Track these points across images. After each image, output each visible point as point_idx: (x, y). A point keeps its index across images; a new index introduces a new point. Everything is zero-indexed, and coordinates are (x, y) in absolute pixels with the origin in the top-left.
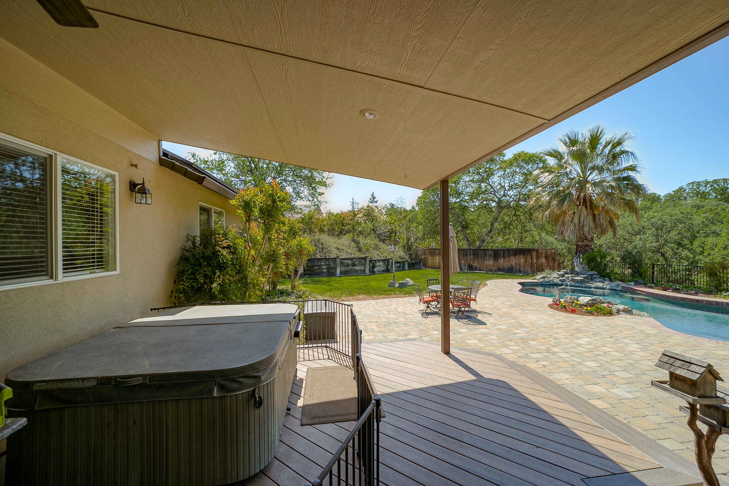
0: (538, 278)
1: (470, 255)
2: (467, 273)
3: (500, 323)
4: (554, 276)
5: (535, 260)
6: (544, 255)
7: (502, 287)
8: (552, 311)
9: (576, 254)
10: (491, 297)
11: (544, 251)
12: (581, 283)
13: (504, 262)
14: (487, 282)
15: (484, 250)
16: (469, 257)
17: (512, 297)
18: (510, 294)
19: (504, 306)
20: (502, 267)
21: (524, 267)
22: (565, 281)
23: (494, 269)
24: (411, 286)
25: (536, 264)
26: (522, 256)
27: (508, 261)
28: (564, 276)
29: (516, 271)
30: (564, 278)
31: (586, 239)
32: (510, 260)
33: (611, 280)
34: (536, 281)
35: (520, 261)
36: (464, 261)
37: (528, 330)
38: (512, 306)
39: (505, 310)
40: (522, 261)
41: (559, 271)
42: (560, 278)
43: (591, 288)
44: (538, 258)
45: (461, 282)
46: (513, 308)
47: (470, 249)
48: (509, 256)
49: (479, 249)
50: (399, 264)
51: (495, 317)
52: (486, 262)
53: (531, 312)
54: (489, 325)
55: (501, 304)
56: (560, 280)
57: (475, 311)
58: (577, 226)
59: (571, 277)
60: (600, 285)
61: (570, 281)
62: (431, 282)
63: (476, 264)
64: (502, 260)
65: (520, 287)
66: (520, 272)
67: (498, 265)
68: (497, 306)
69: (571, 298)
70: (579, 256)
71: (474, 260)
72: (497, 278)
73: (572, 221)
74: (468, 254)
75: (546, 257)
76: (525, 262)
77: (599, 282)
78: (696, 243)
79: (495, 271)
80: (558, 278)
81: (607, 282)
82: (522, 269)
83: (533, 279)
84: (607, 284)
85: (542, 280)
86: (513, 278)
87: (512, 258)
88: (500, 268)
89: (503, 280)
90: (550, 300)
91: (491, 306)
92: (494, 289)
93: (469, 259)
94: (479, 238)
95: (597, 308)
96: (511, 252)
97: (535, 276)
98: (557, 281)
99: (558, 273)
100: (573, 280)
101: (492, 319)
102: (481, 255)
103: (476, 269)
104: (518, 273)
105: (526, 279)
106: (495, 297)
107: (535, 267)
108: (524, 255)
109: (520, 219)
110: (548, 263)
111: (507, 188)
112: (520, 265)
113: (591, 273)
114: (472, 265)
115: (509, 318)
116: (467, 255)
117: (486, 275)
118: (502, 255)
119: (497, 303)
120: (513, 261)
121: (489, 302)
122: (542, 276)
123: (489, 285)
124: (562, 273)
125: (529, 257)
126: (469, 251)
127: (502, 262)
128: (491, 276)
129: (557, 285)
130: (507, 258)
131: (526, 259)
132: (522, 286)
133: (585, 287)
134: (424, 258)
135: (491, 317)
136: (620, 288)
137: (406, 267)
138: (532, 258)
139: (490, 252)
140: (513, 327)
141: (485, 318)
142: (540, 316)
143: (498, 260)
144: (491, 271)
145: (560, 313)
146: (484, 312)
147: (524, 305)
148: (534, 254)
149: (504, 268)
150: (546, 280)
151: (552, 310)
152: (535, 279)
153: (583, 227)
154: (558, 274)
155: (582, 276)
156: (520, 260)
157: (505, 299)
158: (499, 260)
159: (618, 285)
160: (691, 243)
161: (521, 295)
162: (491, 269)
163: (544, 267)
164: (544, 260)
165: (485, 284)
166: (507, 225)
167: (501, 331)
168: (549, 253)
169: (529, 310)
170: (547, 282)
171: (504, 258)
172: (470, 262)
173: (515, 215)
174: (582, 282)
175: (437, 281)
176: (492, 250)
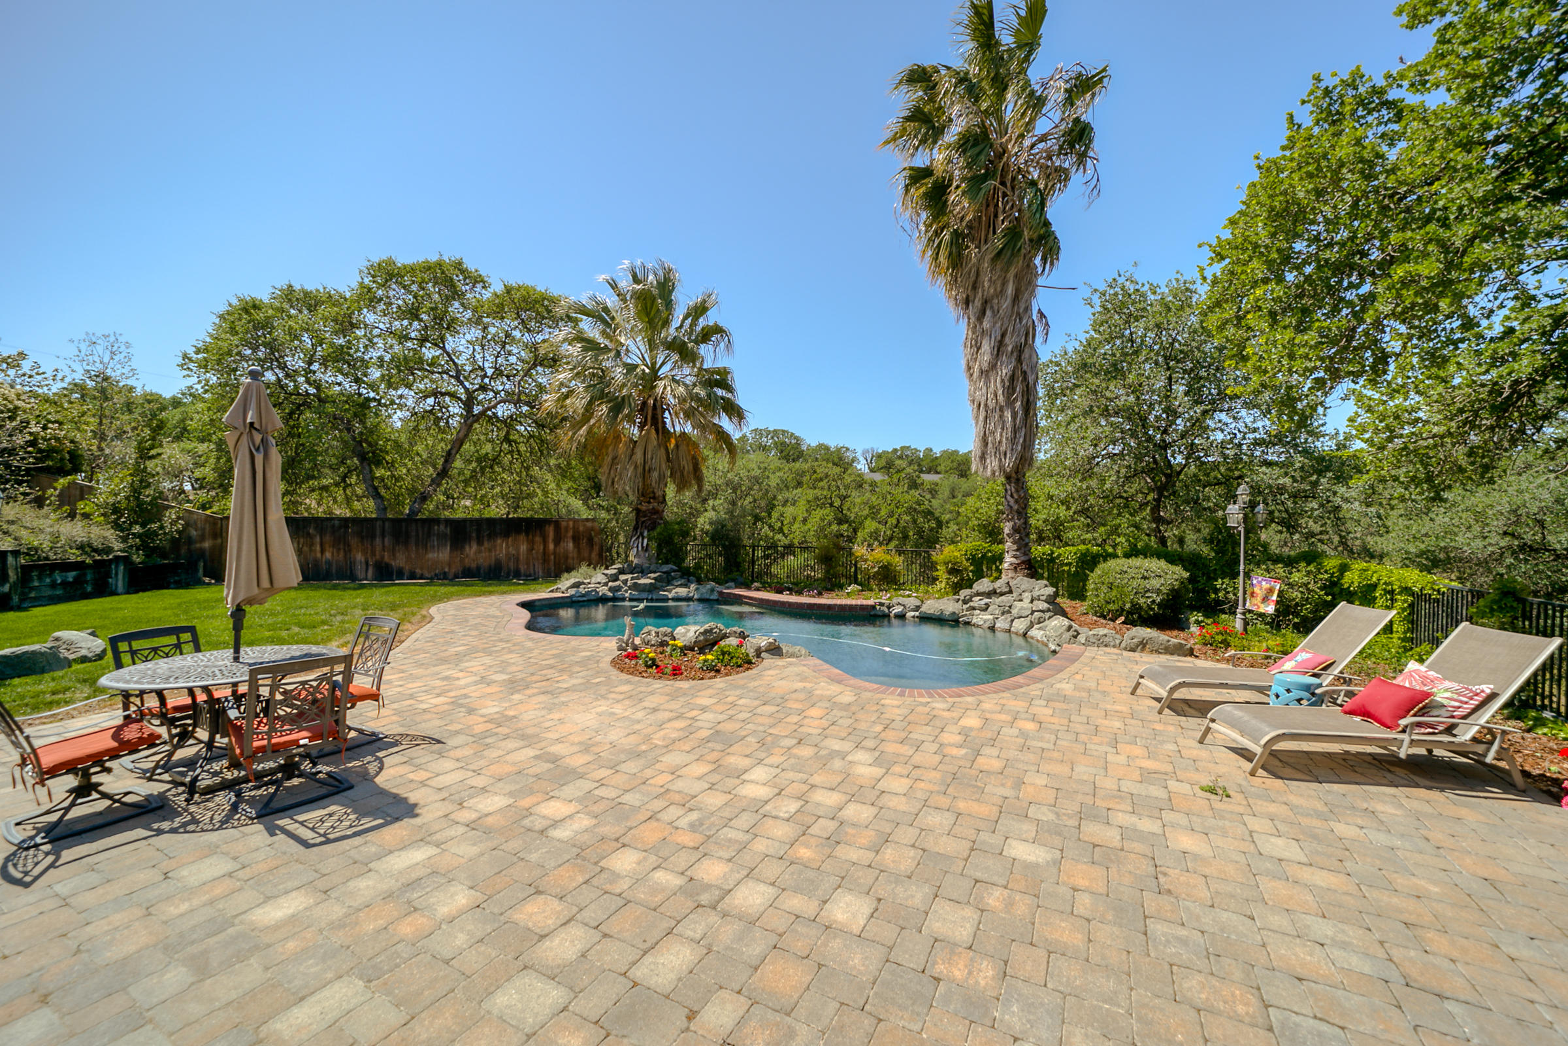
0: (563, 588)
1: (383, 536)
2: (371, 586)
3: (479, 782)
4: (596, 579)
5: (551, 546)
6: (570, 533)
7: (478, 621)
8: (629, 682)
9: (636, 529)
10: (444, 661)
11: (571, 523)
12: (650, 591)
13: (480, 552)
14: (433, 610)
15: (423, 521)
16: (378, 541)
17: (511, 652)
18: (501, 640)
19: (489, 690)
20: (474, 565)
21: (528, 564)
22: (618, 589)
23: (453, 571)
24: (84, 660)
25: (554, 553)
26: (522, 537)
27: (490, 550)
28: (617, 579)
29: (508, 575)
30: (617, 583)
31: (654, 498)
32: (495, 546)
33: (699, 581)
34: (560, 595)
35: (518, 550)
36: (364, 553)
37: (587, 785)
38: (513, 686)
39: (492, 708)
40: (524, 548)
41: (607, 568)
42: (610, 584)
43: (666, 600)
44: (557, 541)
45: (339, 618)
46: (518, 691)
47: (384, 520)
48: (492, 536)
49: (411, 519)
50: (73, 574)
51: (459, 753)
52: (430, 555)
53: (575, 696)
54: (431, 812)
55: (476, 683)
56: (610, 589)
57: (372, 742)
58: (640, 470)
59: (632, 579)
60: (682, 591)
61: (630, 588)
62: (136, 645)
63: (400, 560)
64: (475, 547)
65: (526, 615)
66: (517, 575)
67: (462, 561)
68: (466, 696)
69: (657, 633)
70: (642, 534)
71: (394, 550)
72: (461, 596)
73: (630, 458)
74: (378, 532)
75: (576, 539)
76: (530, 550)
77: (681, 586)
78: (775, 515)
79: (456, 576)
80: (606, 584)
81: (693, 586)
82: (523, 568)
83: (552, 591)
84: (691, 590)
85: (572, 592)
86: (504, 593)
87: (499, 541)
88: (469, 569)
89: (478, 599)
90: (609, 646)
91: (441, 699)
92: (452, 632)
93: (378, 548)
94: (411, 491)
95: (723, 653)
96: (498, 527)
97: (555, 582)
98: (603, 590)
99: (606, 572)
100: (635, 587)
101: (448, 764)
102: (417, 535)
103: (400, 575)
104: (514, 577)
105: (535, 591)
106: (459, 658)
107: (552, 563)
108: (527, 534)
109: (518, 451)
110: (579, 552)
111: (490, 372)
112: (517, 559)
113: (666, 568)
114: (388, 566)
115: (510, 744)
116: (373, 537)
117: (431, 590)
118: (474, 535)
119: (462, 682)
120: (503, 549)
121: (438, 683)
122: (572, 581)
123: (437, 618)
124: (614, 571)
125: (538, 539)
126: (379, 523)
127: (474, 553)
128: (443, 590)
129: (603, 600)
130: (486, 544)
131: (532, 543)
132: (530, 611)
133: (658, 600)
134: (213, 548)
135: (441, 754)
136: (715, 596)
137: (119, 579)
138: (545, 542)
139: (442, 527)
140: (532, 792)
141: (418, 767)
142: (603, 706)
143: (462, 548)
144: (445, 578)
145: (648, 685)
146: (415, 738)
147: (549, 673)
148: (551, 531)
149: (478, 568)
150: (582, 590)
151: (624, 676)
152: (557, 590)
153: (649, 471)
154: (606, 575)
155: (653, 575)
156: (519, 547)
157: (487, 660)
158: (467, 548)
159: (712, 590)
160: (770, 516)
161: (532, 640)
162: (445, 573)
163: (570, 561)
164: (571, 545)
165: (424, 616)
166: (488, 464)
167: (488, 831)
168: (581, 528)
169: (567, 689)
170: (583, 596)
171: (480, 542)
172: (383, 557)
173: (507, 439)
174: (651, 588)
175: (186, 636)
176: (449, 522)
